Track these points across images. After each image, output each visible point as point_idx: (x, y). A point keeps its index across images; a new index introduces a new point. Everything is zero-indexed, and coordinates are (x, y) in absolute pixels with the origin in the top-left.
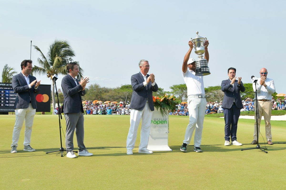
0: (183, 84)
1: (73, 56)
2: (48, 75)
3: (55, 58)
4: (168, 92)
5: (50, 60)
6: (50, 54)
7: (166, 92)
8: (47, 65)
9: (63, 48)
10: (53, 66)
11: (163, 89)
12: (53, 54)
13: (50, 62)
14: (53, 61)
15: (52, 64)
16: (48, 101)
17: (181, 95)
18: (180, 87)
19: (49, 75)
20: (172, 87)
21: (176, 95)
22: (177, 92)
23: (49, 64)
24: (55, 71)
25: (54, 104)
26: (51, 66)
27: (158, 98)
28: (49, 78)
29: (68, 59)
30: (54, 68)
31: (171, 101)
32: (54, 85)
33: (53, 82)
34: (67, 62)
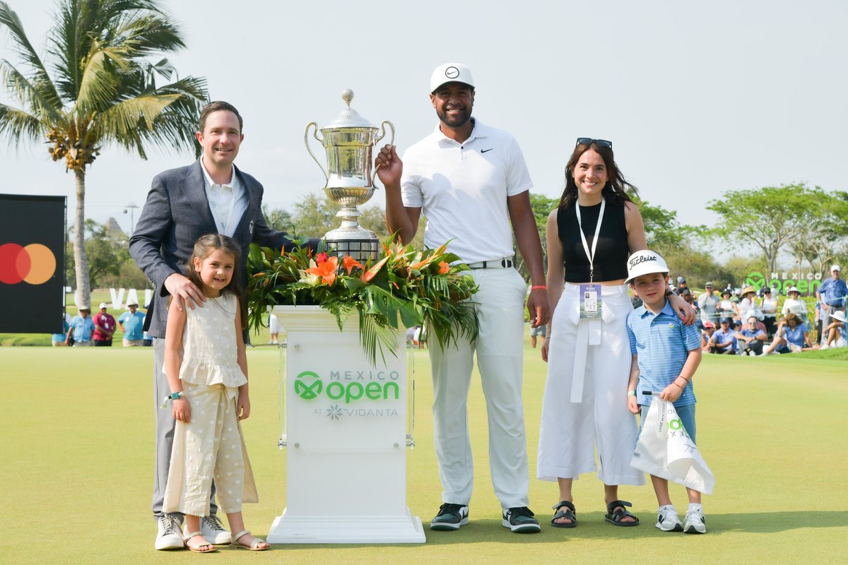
0: (778, 186)
1: (177, 47)
2: (53, 145)
3: (85, 62)
4: (702, 231)
5: (63, 70)
6: (62, 41)
7: (689, 229)
8: (47, 96)
9: (126, 11)
10: (79, 102)
11: (675, 213)
12: (79, 36)
13: (62, 79)
14: (74, 72)
15: (72, 90)
16: (52, 278)
17: (768, 242)
18: (764, 203)
19: (59, 146)
20: (720, 203)
21: (743, 241)
22: (746, 229)
23: (59, 94)
24: (87, 126)
25: (83, 296)
26: (69, 99)
27: (350, 263)
28: (58, 160)
29: (154, 65)
30: (81, 113)
31: (423, 276)
32: (81, 196)
33: (78, 181)
34: (148, 82)
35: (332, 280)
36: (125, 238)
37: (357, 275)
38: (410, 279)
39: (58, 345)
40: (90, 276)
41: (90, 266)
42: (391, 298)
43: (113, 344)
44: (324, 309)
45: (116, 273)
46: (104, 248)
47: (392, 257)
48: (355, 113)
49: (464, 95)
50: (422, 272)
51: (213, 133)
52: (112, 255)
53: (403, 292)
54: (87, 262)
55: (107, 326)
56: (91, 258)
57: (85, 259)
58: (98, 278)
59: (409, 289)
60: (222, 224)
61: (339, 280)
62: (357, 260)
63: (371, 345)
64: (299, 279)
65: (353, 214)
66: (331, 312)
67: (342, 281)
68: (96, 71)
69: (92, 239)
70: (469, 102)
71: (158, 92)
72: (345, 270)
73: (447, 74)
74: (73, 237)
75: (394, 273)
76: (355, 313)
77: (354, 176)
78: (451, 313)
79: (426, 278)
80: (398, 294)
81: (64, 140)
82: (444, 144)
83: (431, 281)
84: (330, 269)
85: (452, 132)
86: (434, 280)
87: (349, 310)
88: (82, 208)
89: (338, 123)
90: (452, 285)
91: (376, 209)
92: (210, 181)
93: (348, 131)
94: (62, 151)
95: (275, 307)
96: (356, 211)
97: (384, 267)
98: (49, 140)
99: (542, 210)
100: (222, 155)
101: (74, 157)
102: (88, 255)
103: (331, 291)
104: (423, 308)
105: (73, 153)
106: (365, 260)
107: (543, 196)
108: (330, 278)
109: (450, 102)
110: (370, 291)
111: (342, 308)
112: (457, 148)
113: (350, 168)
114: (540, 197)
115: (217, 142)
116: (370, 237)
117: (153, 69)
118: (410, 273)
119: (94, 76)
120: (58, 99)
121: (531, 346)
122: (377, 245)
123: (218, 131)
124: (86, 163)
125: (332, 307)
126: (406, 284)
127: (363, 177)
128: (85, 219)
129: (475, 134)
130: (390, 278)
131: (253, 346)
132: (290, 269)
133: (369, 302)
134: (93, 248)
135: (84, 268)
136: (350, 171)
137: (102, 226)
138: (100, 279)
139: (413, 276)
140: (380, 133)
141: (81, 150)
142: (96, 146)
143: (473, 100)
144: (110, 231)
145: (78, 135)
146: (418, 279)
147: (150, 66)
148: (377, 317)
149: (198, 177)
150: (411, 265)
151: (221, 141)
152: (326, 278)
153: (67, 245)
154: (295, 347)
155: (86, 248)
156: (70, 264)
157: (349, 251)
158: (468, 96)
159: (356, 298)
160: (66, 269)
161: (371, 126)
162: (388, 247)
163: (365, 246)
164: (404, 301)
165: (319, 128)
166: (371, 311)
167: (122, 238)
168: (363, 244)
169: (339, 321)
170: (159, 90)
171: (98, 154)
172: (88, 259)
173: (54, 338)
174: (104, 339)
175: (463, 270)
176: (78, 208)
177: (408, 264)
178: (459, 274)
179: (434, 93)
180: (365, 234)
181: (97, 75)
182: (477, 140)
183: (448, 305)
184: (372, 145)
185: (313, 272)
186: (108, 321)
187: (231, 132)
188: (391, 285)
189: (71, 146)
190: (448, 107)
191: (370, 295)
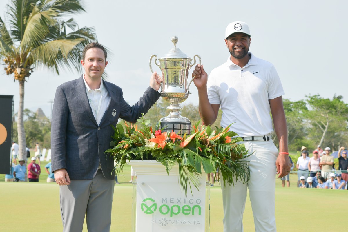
2: (7, 66)
3: (27, 19)
5: (15, 24)
6: (15, 8)
10: (23, 41)
12: (24, 5)
13: (13, 29)
14: (21, 25)
15: (19, 35)
16: (5, 142)
19: (10, 67)
23: (12, 37)
24: (26, 55)
25: (22, 153)
26: (17, 40)
27: (174, 136)
28: (10, 75)
29: (65, 21)
30: (24, 47)
31: (216, 144)
32: (22, 96)
33: (21, 87)
34: (62, 31)
35: (164, 146)
36: (47, 120)
37: (178, 143)
38: (209, 146)
39: (9, 180)
40: (26, 141)
41: (27, 136)
42: (197, 157)
43: (40, 180)
44: (159, 162)
45: (42, 140)
46: (35, 125)
47: (198, 133)
48: (178, 50)
49: (244, 40)
50: (215, 142)
51: (89, 61)
52: (40, 130)
53: (204, 153)
54: (25, 134)
55: (36, 170)
56: (27, 131)
57: (24, 132)
58: (31, 142)
59: (208, 151)
60: (96, 111)
61: (167, 145)
62: (178, 134)
63: (185, 183)
64: (145, 145)
65: (176, 108)
66: (163, 164)
67: (169, 146)
68: (35, 24)
69: (28, 120)
70: (248, 45)
71: (67, 36)
72: (171, 141)
73: (235, 28)
74: (17, 119)
75: (199, 142)
76: (176, 165)
77: (177, 86)
78: (232, 166)
79: (217, 145)
80: (202, 154)
81: (13, 63)
82: (232, 68)
83: (220, 147)
84: (163, 139)
85: (237, 61)
86: (222, 146)
87: (173, 163)
88: (22, 102)
89: (168, 56)
90: (233, 149)
91: (191, 106)
92: (88, 88)
93: (174, 60)
94: (12, 69)
95: (131, 160)
96: (178, 106)
97: (194, 139)
98: (5, 63)
99: (287, 107)
100: (94, 73)
101: (19, 73)
102: (26, 130)
103: (163, 152)
104: (216, 162)
105: (18, 70)
106: (183, 135)
107: (288, 100)
108: (163, 144)
109: (236, 44)
110: (185, 152)
111: (169, 161)
112: (239, 70)
113: (175, 81)
114: (286, 100)
115: (91, 66)
116: (186, 121)
117: (65, 24)
118: (208, 143)
119: (33, 27)
120: (11, 39)
121: (282, 185)
122: (190, 126)
123: (92, 60)
124: (25, 76)
125: (163, 161)
126: (206, 149)
127: (182, 86)
128: (24, 109)
129: (250, 63)
130: (197, 145)
131: (120, 183)
132: (140, 139)
133: (185, 158)
134: (28, 125)
135: (23, 137)
136: (175, 83)
137: (34, 113)
138: (32, 144)
139: (210, 144)
140: (193, 62)
141: (23, 69)
142: (31, 67)
143: (250, 43)
144: (38, 116)
145: (21, 61)
146: (213, 146)
147: (63, 22)
148: (189, 167)
149: (82, 86)
150: (209, 138)
151: (93, 65)
152: (160, 145)
153: (14, 123)
154: (142, 184)
155: (24, 125)
156: (15, 135)
157: (174, 129)
158: (247, 41)
159: (177, 156)
160: (13, 137)
161: (187, 58)
162: (196, 127)
163: (183, 126)
164: (205, 159)
165: (158, 58)
166: (186, 164)
167: (45, 120)
168: (182, 125)
169: (167, 169)
170: (68, 35)
171: (32, 72)
172: (25, 132)
173: (6, 177)
174: (34, 178)
175: (239, 141)
176: (20, 102)
177: (207, 137)
178: (236, 144)
179: (227, 39)
180: (183, 119)
181: (35, 26)
182: (251, 66)
183: (230, 161)
184: (188, 68)
185: (153, 141)
186: (37, 168)
187: (99, 60)
188: (197, 149)
189: (17, 66)
190: (236, 47)
191: (185, 154)
